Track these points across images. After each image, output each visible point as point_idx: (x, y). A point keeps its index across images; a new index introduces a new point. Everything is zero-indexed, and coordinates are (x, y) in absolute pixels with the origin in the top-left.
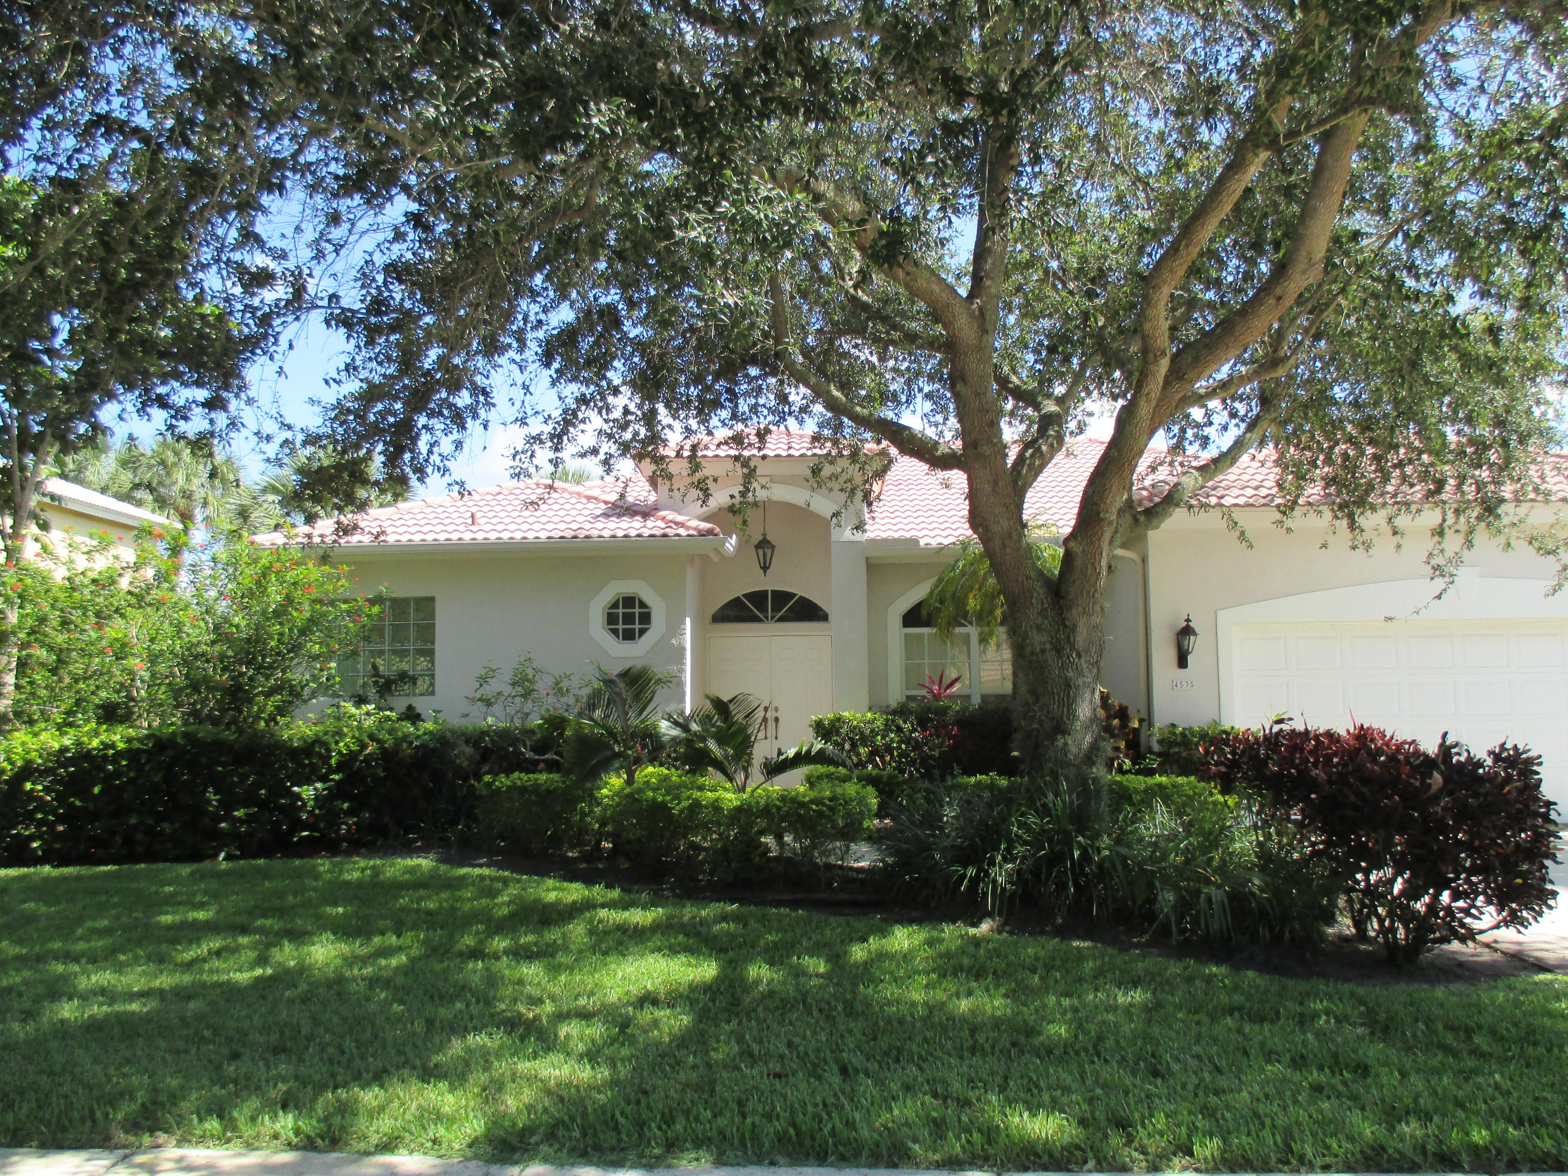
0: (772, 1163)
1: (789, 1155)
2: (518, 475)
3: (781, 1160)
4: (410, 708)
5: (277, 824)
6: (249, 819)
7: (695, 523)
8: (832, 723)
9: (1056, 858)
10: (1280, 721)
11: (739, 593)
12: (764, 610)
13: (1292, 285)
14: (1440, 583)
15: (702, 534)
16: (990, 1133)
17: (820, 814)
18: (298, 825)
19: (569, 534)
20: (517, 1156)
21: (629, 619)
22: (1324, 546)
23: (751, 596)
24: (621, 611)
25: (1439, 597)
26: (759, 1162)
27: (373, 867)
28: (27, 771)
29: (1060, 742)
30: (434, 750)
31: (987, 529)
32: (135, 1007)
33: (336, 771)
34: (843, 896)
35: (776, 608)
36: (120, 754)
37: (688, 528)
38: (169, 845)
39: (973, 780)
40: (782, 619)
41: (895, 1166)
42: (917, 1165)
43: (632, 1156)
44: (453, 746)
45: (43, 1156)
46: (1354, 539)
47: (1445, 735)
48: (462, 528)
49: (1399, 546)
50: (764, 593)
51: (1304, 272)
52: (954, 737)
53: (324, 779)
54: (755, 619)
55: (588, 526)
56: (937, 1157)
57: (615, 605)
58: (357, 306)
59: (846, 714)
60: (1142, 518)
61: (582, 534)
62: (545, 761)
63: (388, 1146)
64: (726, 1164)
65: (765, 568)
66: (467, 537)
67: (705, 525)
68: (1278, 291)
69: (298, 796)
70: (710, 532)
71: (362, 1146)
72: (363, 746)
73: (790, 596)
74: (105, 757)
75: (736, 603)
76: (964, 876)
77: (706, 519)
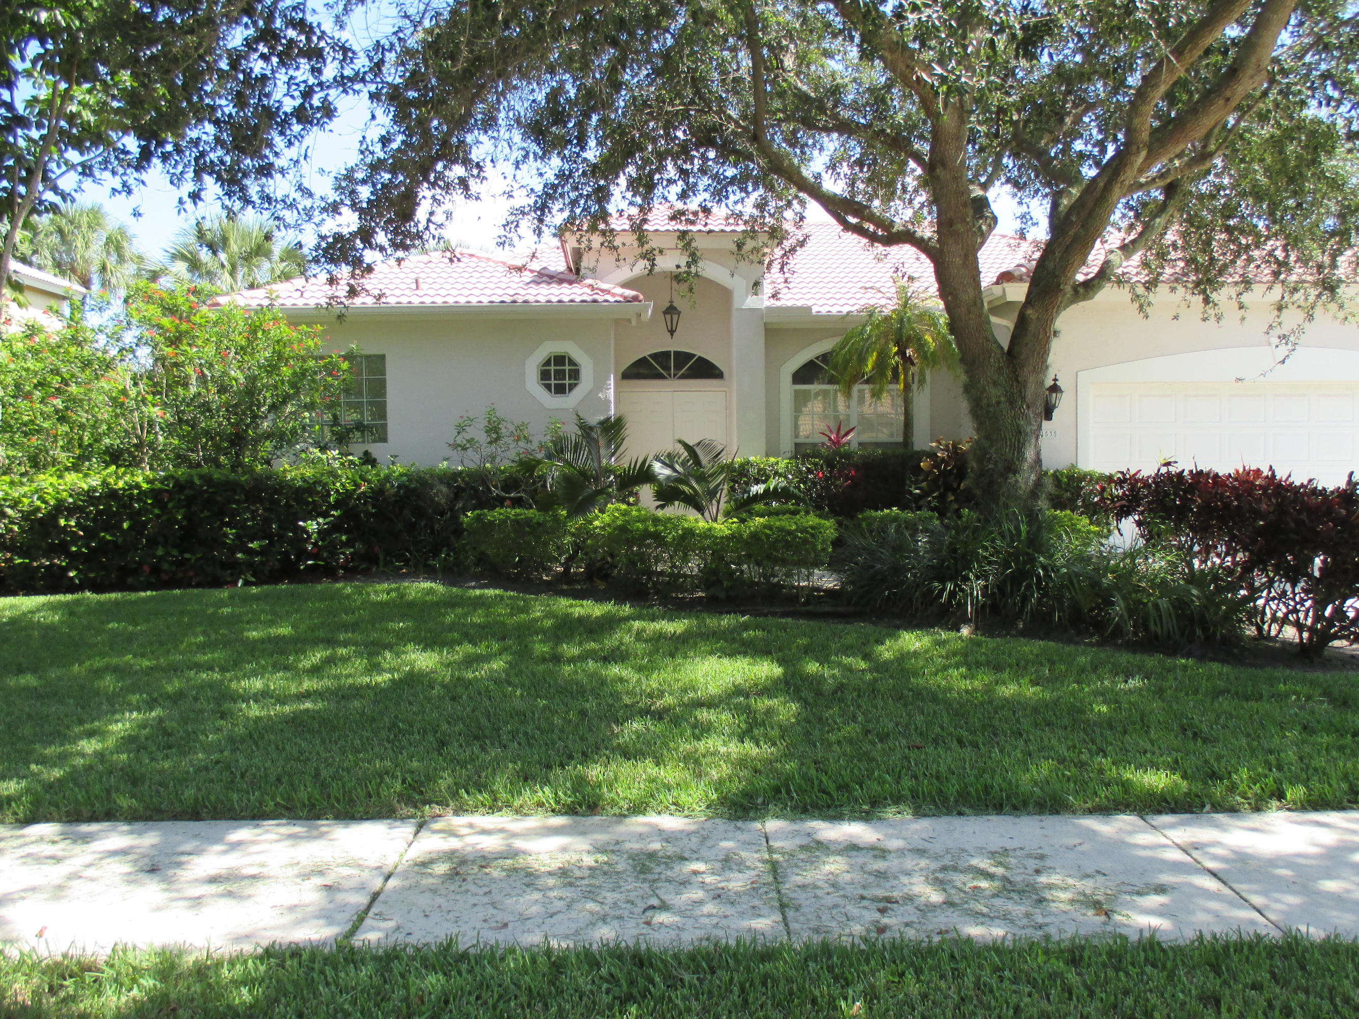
0: (960, 814)
1: (971, 807)
2: (503, 244)
3: (967, 811)
4: (366, 453)
5: (286, 554)
6: (262, 552)
7: (619, 290)
8: (742, 466)
9: (1021, 576)
10: (1168, 464)
11: (645, 354)
12: (667, 369)
13: (1240, 88)
14: (1283, 350)
15: (628, 300)
16: (1126, 785)
17: (805, 541)
18: (303, 554)
19: (508, 299)
20: (752, 814)
21: (560, 374)
22: (1176, 318)
23: (655, 356)
24: (552, 368)
25: (1283, 362)
26: (949, 813)
27: (398, 589)
28: (60, 508)
29: (1012, 480)
30: (415, 490)
31: (955, 297)
32: (308, 705)
33: (335, 507)
34: (827, 609)
35: (678, 367)
36: (142, 493)
37: (614, 295)
38: (191, 573)
39: (879, 513)
40: (683, 377)
41: (1057, 813)
42: (1074, 812)
43: (846, 810)
44: (432, 487)
45: (347, 826)
46: (1205, 312)
47: (1351, 474)
48: (408, 292)
49: (1243, 319)
50: (666, 354)
51: (1252, 77)
52: (852, 478)
53: (325, 515)
54: (660, 377)
55: (523, 292)
56: (1089, 805)
57: (548, 363)
58: (398, 80)
59: (752, 459)
60: (1081, 290)
61: (520, 299)
62: (511, 499)
63: (638, 808)
64: (925, 816)
65: (672, 332)
66: (416, 301)
67: (630, 293)
68: (1228, 93)
69: (304, 530)
70: (635, 299)
71: (616, 810)
72: (358, 486)
73: (692, 356)
74: (131, 497)
75: (642, 362)
76: (944, 589)
77: (625, 285)
